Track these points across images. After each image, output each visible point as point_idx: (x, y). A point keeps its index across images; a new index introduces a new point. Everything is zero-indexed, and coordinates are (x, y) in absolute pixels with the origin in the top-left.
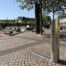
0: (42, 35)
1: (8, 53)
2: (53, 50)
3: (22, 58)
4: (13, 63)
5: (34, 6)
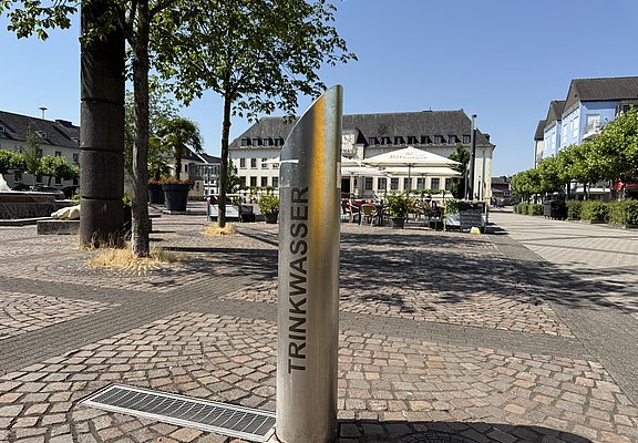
2: (296, 352)
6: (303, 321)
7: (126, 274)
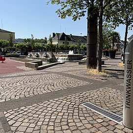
0: (100, 70)
1: (35, 103)
2: (128, 103)
3: (62, 114)
4: (44, 123)
5: (87, 11)
6: (130, 96)
7: (95, 76)
